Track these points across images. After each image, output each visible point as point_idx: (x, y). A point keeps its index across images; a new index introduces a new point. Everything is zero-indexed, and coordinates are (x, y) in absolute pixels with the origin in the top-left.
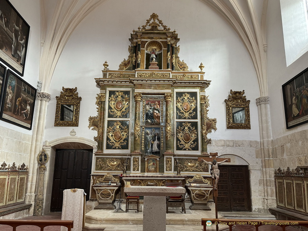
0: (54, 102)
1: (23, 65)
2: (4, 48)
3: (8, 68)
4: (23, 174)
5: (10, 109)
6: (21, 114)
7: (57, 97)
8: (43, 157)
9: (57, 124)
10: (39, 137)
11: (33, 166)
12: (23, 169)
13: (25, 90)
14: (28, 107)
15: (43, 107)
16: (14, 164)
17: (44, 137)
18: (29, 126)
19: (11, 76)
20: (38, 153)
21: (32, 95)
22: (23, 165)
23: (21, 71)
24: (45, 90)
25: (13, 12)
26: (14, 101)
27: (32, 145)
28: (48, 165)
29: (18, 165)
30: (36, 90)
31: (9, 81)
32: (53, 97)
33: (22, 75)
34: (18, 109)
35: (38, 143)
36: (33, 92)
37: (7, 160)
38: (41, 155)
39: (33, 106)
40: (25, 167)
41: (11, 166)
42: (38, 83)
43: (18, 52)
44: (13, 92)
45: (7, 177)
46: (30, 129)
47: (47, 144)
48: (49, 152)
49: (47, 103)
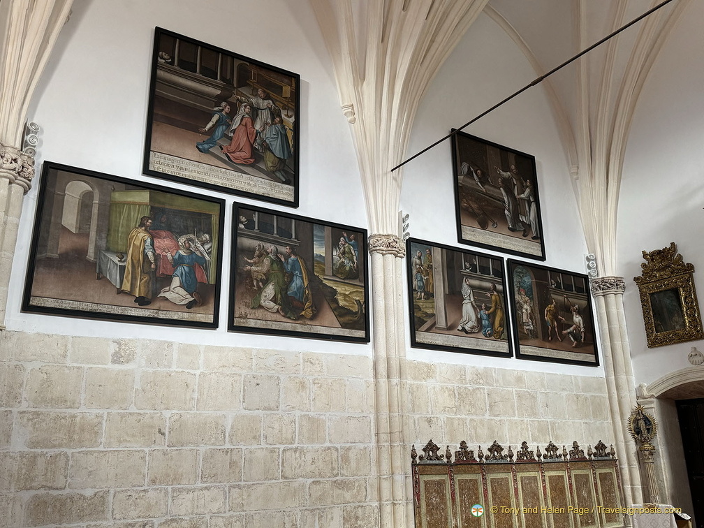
0: (633, 291)
1: (539, 238)
2: (490, 224)
3: (506, 257)
4: (605, 466)
5: (533, 334)
6: (564, 337)
7: (635, 279)
8: (642, 423)
9: (653, 343)
10: (623, 377)
11: (625, 448)
12: (603, 455)
13: (558, 286)
14: (577, 319)
15: (613, 310)
16: (575, 445)
17: (633, 378)
18: (591, 358)
19: (519, 269)
20: (628, 415)
21: (579, 290)
22: (601, 446)
23: (534, 249)
24: (610, 268)
25: (490, 150)
26: (538, 316)
27: (610, 398)
28: (659, 441)
29: (586, 445)
30: (586, 277)
31: (516, 279)
32: (629, 281)
33: (543, 258)
34: (553, 328)
35: (625, 393)
36: (578, 285)
37: (557, 438)
38: (636, 421)
39: (587, 314)
40: (607, 451)
41: (569, 448)
42: (588, 259)
43: (522, 218)
44: (532, 299)
45: (564, 474)
46: (596, 364)
47: (646, 393)
48: (654, 412)
49: (621, 298)
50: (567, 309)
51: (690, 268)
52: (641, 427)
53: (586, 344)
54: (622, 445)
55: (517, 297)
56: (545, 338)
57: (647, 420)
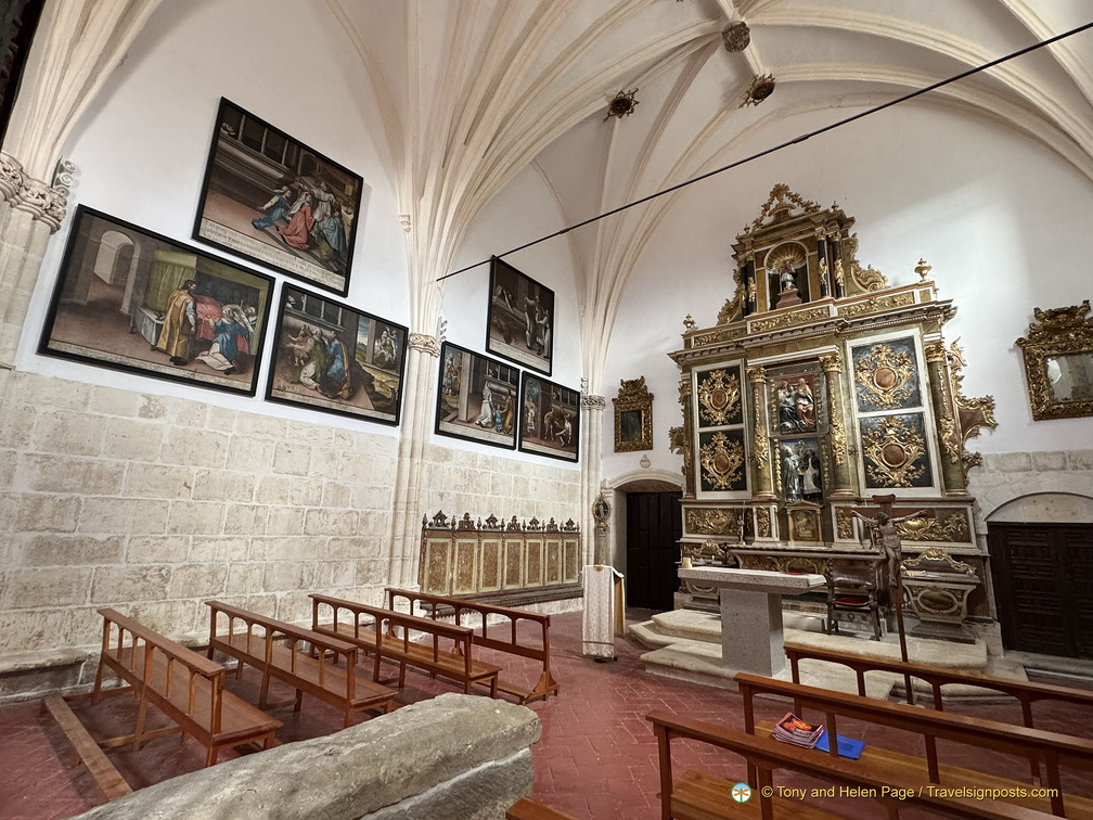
0: (611, 408)
1: (549, 358)
2: (514, 340)
3: (522, 369)
4: (572, 538)
5: (534, 434)
6: (555, 438)
7: (613, 400)
8: (601, 507)
9: (618, 449)
10: (593, 473)
11: (586, 523)
12: (571, 530)
13: (558, 398)
14: (568, 425)
15: (594, 421)
16: (552, 521)
17: (600, 474)
18: (573, 456)
19: (531, 380)
20: (593, 501)
21: (573, 403)
22: (570, 523)
23: (545, 367)
24: (595, 390)
25: (521, 279)
26: (539, 419)
27: (582, 487)
28: (611, 521)
29: (560, 521)
30: (578, 394)
31: (527, 388)
32: (608, 401)
33: (550, 375)
34: (549, 431)
35: (592, 484)
36: (572, 398)
37: (539, 515)
38: (598, 505)
39: (575, 422)
40: (574, 526)
41: (547, 523)
42: (582, 380)
43: (538, 340)
44: (537, 406)
45: (541, 542)
46: (576, 461)
47: (607, 486)
48: (611, 500)
49: (601, 413)
50: (561, 417)
51: (651, 397)
52: (601, 510)
53: (571, 445)
54: (585, 523)
55: (526, 402)
56: (542, 438)
57: (605, 506)
